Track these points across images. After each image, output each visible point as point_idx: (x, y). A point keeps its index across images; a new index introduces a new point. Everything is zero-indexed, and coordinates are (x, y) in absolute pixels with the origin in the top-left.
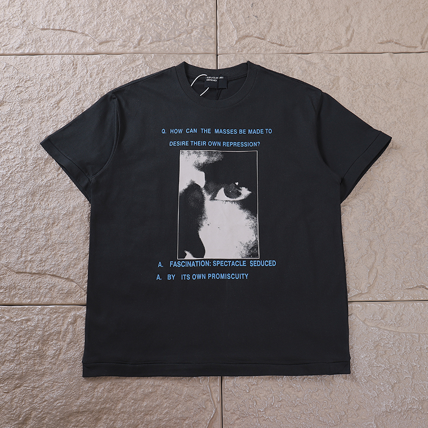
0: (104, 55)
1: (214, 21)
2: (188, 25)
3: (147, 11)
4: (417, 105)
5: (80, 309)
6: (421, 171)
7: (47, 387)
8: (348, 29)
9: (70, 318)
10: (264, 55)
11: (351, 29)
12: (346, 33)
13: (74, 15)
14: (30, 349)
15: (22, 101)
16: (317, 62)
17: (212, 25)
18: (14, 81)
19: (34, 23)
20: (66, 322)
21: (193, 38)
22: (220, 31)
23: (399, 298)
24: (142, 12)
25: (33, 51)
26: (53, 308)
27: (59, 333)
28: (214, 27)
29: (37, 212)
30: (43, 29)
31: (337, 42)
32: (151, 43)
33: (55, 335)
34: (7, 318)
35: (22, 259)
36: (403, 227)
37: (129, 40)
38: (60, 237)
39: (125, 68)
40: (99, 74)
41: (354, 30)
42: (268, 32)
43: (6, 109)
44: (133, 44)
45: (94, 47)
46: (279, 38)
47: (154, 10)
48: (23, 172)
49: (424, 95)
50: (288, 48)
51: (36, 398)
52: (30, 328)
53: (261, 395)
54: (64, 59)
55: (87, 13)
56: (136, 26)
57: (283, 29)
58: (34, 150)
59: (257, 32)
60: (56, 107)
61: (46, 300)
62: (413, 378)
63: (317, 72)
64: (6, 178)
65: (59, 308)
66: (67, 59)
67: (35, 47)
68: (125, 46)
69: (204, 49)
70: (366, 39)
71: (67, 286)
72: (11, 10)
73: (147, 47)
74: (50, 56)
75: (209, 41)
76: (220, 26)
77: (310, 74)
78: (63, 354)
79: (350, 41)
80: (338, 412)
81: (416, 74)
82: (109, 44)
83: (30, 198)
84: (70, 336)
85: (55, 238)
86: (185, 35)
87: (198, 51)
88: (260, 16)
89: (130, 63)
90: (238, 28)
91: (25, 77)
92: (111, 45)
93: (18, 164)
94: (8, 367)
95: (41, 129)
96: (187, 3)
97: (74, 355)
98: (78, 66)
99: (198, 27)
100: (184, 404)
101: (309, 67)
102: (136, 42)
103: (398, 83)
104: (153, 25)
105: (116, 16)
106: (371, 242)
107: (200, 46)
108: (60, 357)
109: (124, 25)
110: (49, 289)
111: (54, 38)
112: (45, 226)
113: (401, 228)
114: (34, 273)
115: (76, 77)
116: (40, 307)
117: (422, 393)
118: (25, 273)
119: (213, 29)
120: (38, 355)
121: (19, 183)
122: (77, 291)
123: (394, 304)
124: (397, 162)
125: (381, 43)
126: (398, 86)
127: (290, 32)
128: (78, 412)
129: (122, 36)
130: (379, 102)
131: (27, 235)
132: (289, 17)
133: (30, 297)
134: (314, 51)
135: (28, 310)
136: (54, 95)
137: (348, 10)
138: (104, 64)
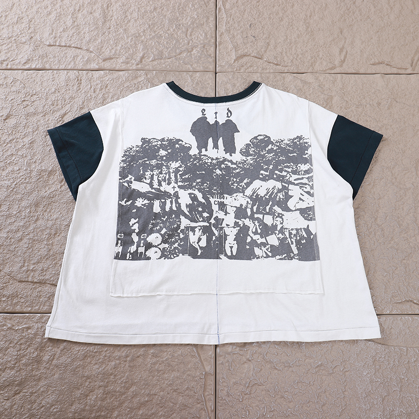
0: (107, 71)
1: (213, 41)
2: (189, 44)
3: (149, 30)
4: (407, 125)
6: (410, 189)
8: (341, 50)
10: (261, 73)
11: (345, 50)
12: (340, 54)
13: (79, 32)
14: (29, 355)
15: (28, 115)
16: (311, 81)
17: (211, 43)
18: (20, 95)
19: (41, 40)
21: (193, 56)
22: (220, 50)
23: (388, 312)
24: (144, 31)
25: (39, 66)
28: (214, 46)
29: (39, 223)
30: (50, 45)
31: (331, 63)
32: (152, 61)
34: (9, 325)
35: (24, 269)
36: (392, 242)
37: (132, 57)
38: (61, 248)
39: (128, 84)
40: (102, 89)
41: (347, 52)
42: (265, 51)
43: (12, 121)
44: (136, 61)
45: (98, 63)
46: (276, 58)
47: (157, 29)
48: (27, 183)
49: (413, 115)
50: (284, 68)
51: (34, 404)
52: (30, 336)
53: (254, 405)
54: (69, 74)
55: (92, 31)
56: (139, 44)
57: (279, 49)
58: (38, 162)
59: (255, 51)
60: (60, 121)
61: (45, 308)
62: (401, 390)
63: (312, 91)
64: (11, 189)
66: (72, 75)
67: (42, 63)
68: (128, 63)
69: (203, 67)
70: (359, 60)
72: (19, 27)
73: (149, 65)
74: (55, 72)
75: (209, 59)
76: (219, 45)
77: (304, 93)
78: (55, 360)
79: (343, 61)
81: (406, 95)
82: (113, 60)
83: (33, 209)
85: (56, 248)
86: (185, 54)
87: (198, 69)
88: (258, 36)
89: (132, 80)
90: (236, 48)
91: (31, 91)
92: (114, 61)
93: (23, 176)
94: (9, 374)
95: (45, 142)
96: (188, 23)
98: (82, 81)
99: (198, 46)
100: (178, 413)
101: (303, 86)
102: (138, 59)
103: (389, 103)
104: (155, 43)
105: (120, 34)
107: (200, 64)
108: (53, 362)
109: (127, 43)
110: (48, 298)
111: (60, 54)
112: (47, 236)
113: (390, 243)
114: (36, 283)
115: (81, 92)
116: (39, 315)
117: (409, 406)
118: (27, 281)
119: (212, 48)
120: (36, 361)
121: (23, 194)
123: (384, 317)
124: (387, 179)
125: (373, 64)
126: (389, 106)
127: (286, 53)
130: (371, 121)
131: (30, 244)
132: (285, 37)
133: (31, 306)
134: (309, 71)
135: (29, 318)
136: (59, 110)
137: (341, 32)
138: (108, 80)
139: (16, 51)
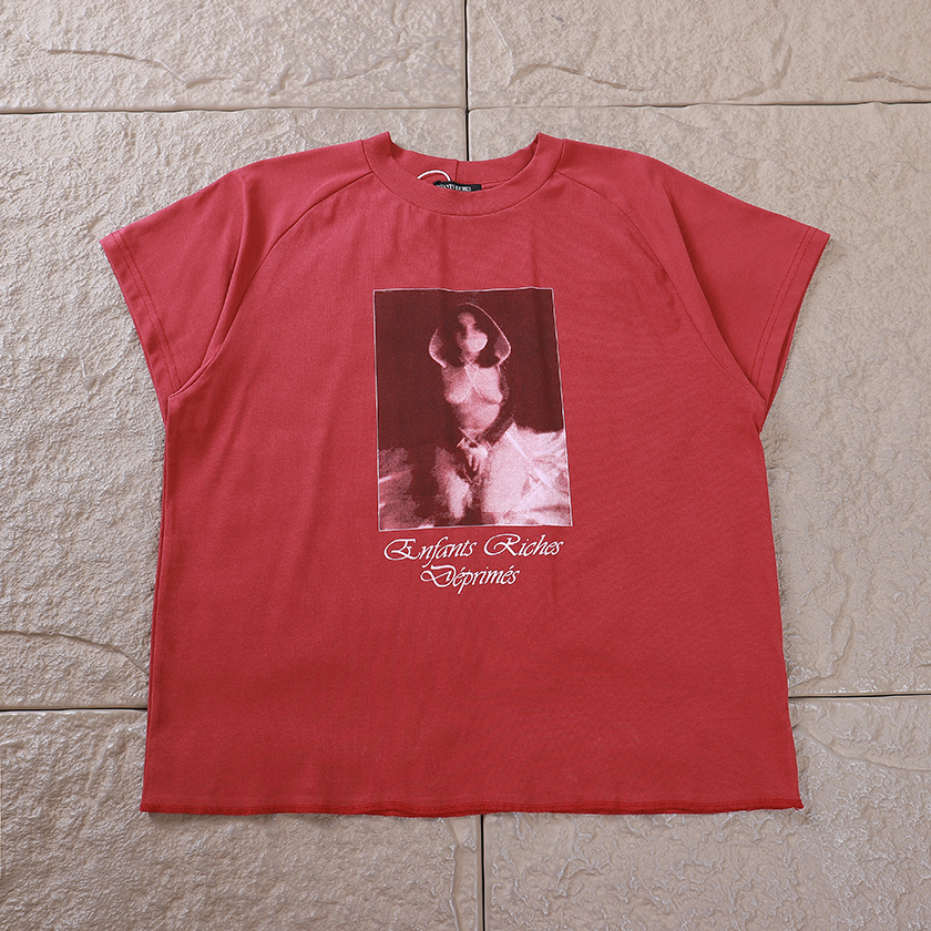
0: (199, 112)
1: (458, 31)
2: (398, 41)
3: (300, 7)
5: (136, 718)
8: (776, 47)
9: (110, 741)
10: (579, 109)
11: (785, 48)
12: (774, 56)
13: (127, 18)
14: (22, 814)
15: (4, 223)
16: (704, 125)
17: (455, 38)
19: (32, 38)
20: (102, 751)
21: (409, 70)
22: (475, 54)
23: (905, 689)
24: (288, 10)
25: (29, 103)
26: (73, 716)
27: (84, 777)
28: (461, 44)
29: (39, 487)
30: (54, 52)
31: (750, 78)
32: (310, 83)
33: (75, 783)
35: (5, 601)
36: (913, 517)
37: (259, 75)
38: (93, 547)
39: (249, 142)
40: (187, 156)
41: (790, 50)
42: (588, 54)
44: (268, 85)
45: (175, 93)
46: (614, 69)
47: (318, 4)
48: (8, 391)
50: (635, 94)
52: (23, 765)
53: (578, 923)
54: (103, 122)
55: (157, 13)
56: (274, 42)
58: (33, 338)
59: (562, 55)
60: (85, 236)
61: (58, 697)
63: (705, 149)
65: (87, 716)
66: (112, 122)
67: (36, 94)
68: (248, 91)
69: (436, 96)
70: (820, 70)
71: (105, 662)
73: (300, 93)
74: (70, 116)
75: (448, 77)
76: (474, 40)
78: (87, 826)
79: (781, 74)
82: (211, 85)
83: (23, 453)
84: (106, 784)
85: (82, 550)
86: (391, 64)
87: (423, 101)
88: (569, 16)
89: (260, 132)
90: (515, 47)
91: (11, 166)
95: (49, 289)
97: (111, 830)
98: (137, 139)
99: (421, 45)
101: (684, 138)
102: (275, 80)
103: (897, 173)
104: (314, 41)
105: (227, 19)
106: (836, 553)
107: (427, 88)
109: (246, 42)
110: (65, 670)
111: (80, 73)
112: (59, 520)
113: (907, 519)
114: (34, 635)
115: (133, 164)
116: (44, 714)
118: (12, 632)
119: (456, 48)
120: (39, 828)
122: (129, 675)
123: (896, 702)
124: (897, 362)
125: (857, 80)
126: (898, 181)
127: (640, 56)
129: (242, 67)
130: (853, 219)
131: (17, 542)
132: (636, 18)
133: (23, 692)
134: (697, 100)
135: (17, 721)
136: (81, 209)
137: (775, 3)
138: (200, 135)
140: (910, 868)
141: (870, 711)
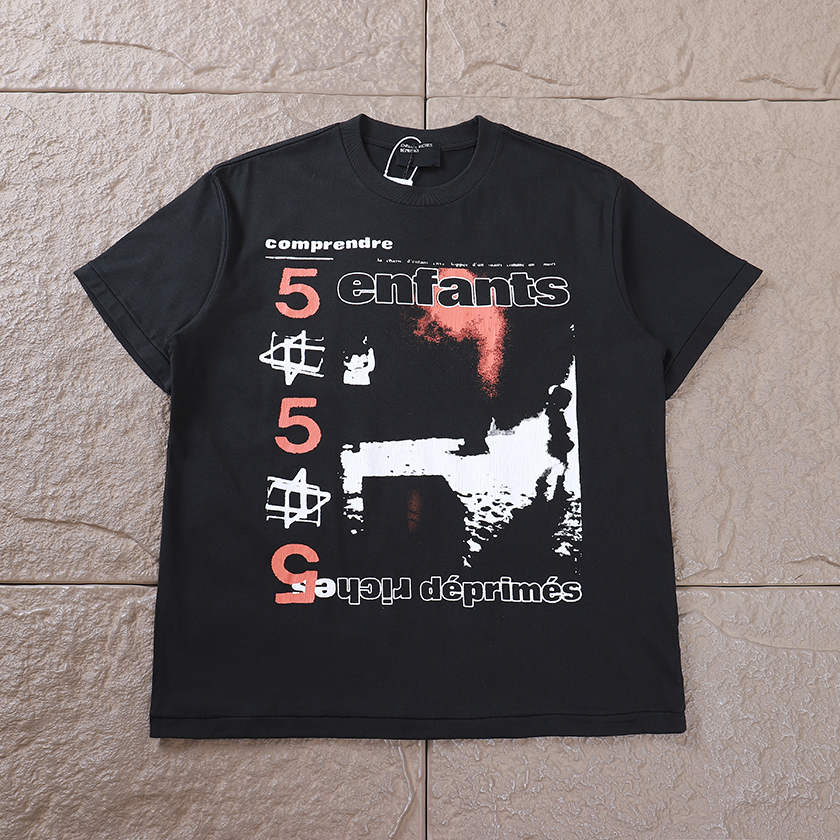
0: (204, 95)
1: (420, 32)
2: (370, 39)
3: (289, 10)
4: (814, 203)
5: (144, 593)
6: (821, 332)
7: (83, 742)
8: (681, 52)
9: (124, 612)
10: (518, 99)
11: (688, 53)
12: (679, 59)
13: (146, 15)
14: (50, 669)
15: (41, 183)
16: (620, 115)
17: (417, 39)
18: (26, 142)
19: (67, 30)
20: (117, 619)
21: (378, 64)
22: (433, 52)
23: (776, 581)
24: (279, 12)
25: (64, 84)
26: (92, 590)
27: (104, 639)
28: (421, 43)
29: (65, 401)
30: (85, 42)
31: (660, 77)
32: (296, 73)
33: (96, 644)
34: (6, 609)
35: (35, 494)
36: (785, 441)
37: (254, 66)
38: (110, 451)
39: (245, 120)
40: (193, 130)
41: (692, 56)
43: (10, 196)
44: (262, 74)
45: (185, 78)
46: (547, 67)
47: (304, 8)
48: (41, 321)
49: (828, 184)
50: (564, 88)
51: (62, 766)
52: (49, 629)
53: (504, 767)
54: (124, 100)
55: (171, 12)
56: (267, 38)
57: (554, 50)
58: (63, 278)
59: (504, 55)
60: (108, 194)
61: (79, 574)
62: (801, 737)
63: (621, 135)
64: (8, 334)
65: (104, 590)
66: (132, 101)
67: (69, 76)
68: (245, 78)
69: (400, 86)
70: (717, 72)
71: (118, 546)
72: (23, 2)
73: (288, 81)
74: (97, 95)
75: (410, 70)
76: (433, 41)
77: (606, 139)
78: (110, 679)
79: (685, 75)
80: (652, 803)
81: (812, 143)
82: (215, 73)
83: (53, 373)
84: (123, 646)
85: (100, 452)
86: (363, 59)
87: (389, 90)
88: (511, 23)
89: (254, 112)
90: (466, 47)
91: (48, 136)
93: (31, 306)
94: (6, 706)
95: (78, 237)
97: (130, 682)
98: (152, 115)
99: (388, 43)
100: (351, 784)
101: (604, 125)
102: (267, 70)
103: (778, 158)
104: (301, 37)
105: (229, 18)
106: (721, 469)
107: (393, 79)
108: (106, 683)
109: (244, 37)
110: (85, 552)
111: (106, 60)
112: (82, 429)
113: (780, 442)
114: (60, 522)
115: (149, 136)
116: (67, 587)
117: (819, 768)
118: (42, 520)
119: (418, 47)
120: (65, 681)
121: (33, 343)
122: (138, 557)
123: (767, 592)
124: (775, 313)
125: (747, 81)
126: (778, 164)
127: (569, 57)
128: (142, 797)
130: (741, 195)
131: (47, 445)
132: (567, 26)
133: (50, 568)
134: (615, 94)
135: (45, 593)
136: (105, 172)
137: (681, 16)
138: (204, 113)
139: (17, 53)
140: (772, 727)
141: (748, 599)
